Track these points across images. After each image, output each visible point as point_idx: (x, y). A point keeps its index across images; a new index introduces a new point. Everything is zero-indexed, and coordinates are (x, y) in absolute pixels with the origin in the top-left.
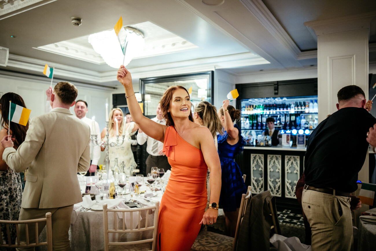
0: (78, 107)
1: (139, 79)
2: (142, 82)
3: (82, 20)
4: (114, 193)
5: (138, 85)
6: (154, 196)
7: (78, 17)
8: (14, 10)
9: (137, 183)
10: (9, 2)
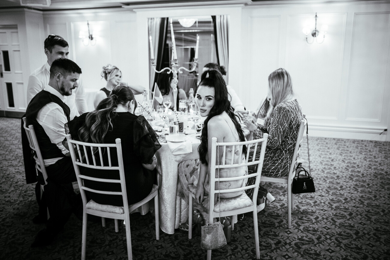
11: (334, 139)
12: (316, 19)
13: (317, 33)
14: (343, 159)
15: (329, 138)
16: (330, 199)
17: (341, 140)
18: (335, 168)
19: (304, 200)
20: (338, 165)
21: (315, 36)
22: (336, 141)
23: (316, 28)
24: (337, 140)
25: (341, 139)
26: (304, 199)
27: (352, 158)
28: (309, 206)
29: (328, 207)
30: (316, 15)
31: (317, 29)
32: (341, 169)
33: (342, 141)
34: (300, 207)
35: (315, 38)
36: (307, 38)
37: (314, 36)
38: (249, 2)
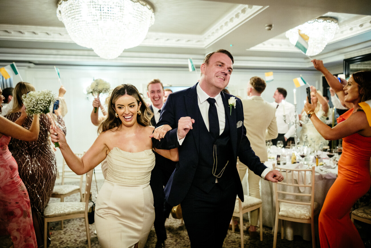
1: (343, 60)
2: (346, 62)
3: (273, 25)
4: (295, 161)
5: (342, 66)
6: (333, 168)
7: (270, 23)
8: (228, 30)
9: (317, 156)
10: (225, 25)
38: (32, 65)
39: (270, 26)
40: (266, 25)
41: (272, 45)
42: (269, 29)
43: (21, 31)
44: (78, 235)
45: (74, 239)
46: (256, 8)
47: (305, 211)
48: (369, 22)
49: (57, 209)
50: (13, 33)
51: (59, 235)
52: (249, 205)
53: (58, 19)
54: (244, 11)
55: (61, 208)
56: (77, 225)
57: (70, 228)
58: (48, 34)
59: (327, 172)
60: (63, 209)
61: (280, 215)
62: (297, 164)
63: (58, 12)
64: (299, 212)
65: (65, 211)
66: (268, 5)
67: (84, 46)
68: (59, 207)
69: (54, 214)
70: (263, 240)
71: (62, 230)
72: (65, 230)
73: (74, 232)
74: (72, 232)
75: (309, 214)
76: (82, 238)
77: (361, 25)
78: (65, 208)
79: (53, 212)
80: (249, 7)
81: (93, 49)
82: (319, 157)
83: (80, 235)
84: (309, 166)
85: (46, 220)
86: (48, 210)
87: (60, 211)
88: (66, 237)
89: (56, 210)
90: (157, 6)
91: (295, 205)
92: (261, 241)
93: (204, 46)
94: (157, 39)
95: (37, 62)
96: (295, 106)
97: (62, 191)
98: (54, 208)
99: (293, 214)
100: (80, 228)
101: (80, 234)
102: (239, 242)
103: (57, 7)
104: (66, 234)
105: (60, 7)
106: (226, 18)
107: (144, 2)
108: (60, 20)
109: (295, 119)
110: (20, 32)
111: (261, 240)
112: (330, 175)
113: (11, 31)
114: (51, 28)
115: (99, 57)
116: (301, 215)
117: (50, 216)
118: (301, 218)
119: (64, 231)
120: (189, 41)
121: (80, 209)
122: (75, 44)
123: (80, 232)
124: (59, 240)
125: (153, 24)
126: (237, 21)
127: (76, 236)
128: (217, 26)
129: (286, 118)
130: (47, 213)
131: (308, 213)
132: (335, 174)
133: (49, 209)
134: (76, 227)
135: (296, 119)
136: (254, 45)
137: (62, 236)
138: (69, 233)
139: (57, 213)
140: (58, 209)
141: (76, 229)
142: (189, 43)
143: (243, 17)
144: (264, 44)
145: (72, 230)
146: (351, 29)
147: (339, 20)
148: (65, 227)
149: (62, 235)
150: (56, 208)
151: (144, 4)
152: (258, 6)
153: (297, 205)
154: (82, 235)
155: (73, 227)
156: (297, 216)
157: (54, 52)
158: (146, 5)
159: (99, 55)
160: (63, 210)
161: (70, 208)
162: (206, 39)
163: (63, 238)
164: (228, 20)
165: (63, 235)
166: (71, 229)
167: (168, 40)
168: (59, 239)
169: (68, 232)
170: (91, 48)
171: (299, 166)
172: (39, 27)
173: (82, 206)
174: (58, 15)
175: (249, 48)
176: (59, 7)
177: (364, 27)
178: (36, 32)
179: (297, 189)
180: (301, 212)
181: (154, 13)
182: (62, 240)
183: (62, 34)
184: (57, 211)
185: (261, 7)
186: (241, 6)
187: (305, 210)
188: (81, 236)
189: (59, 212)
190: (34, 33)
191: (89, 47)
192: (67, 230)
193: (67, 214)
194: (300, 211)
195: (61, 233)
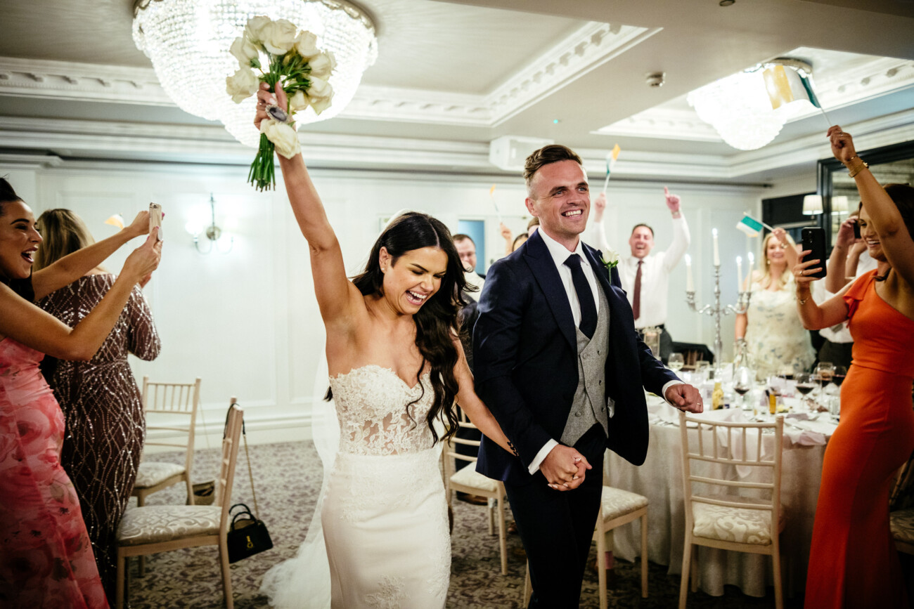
0: (639, 236)
1: (816, 162)
2: (824, 167)
3: (664, 75)
4: (720, 403)
5: (815, 174)
6: (810, 418)
7: (657, 70)
8: (555, 82)
9: (773, 389)
10: (547, 72)
11: (273, 445)
12: (213, 206)
13: (216, 233)
14: (285, 484)
15: (261, 446)
16: (250, 569)
17: (285, 445)
18: (268, 504)
19: (195, 586)
20: (274, 498)
21: (214, 239)
22: (276, 449)
23: (213, 223)
24: (279, 447)
25: (287, 443)
26: (195, 583)
27: (303, 478)
28: (204, 595)
29: (246, 586)
30: (212, 198)
31: (216, 225)
32: (280, 503)
33: (288, 446)
34: (186, 602)
35: (214, 242)
36: (196, 243)
37: (212, 237)
38: (55, 160)
39: (658, 76)
40: (649, 74)
41: (652, 122)
42: (654, 83)
43: (33, 72)
44: (186, 590)
45: (176, 599)
46: (630, 33)
47: (755, 525)
48: (886, 73)
49: (150, 524)
50: (11, 77)
51: (135, 590)
52: (618, 511)
53: (135, 45)
54: (597, 39)
55: (160, 522)
56: (180, 564)
57: (161, 572)
58: (101, 82)
59: (801, 429)
60: (164, 523)
61: (696, 535)
62: (725, 410)
63: (135, 27)
64: (742, 528)
65: (169, 530)
66: (661, 27)
67: (200, 115)
68: (153, 518)
69: (142, 536)
70: (649, 595)
71: (143, 577)
72: (149, 577)
73: (173, 584)
74: (167, 582)
75: (768, 533)
76: (196, 597)
77: (866, 81)
78: (169, 522)
79: (140, 532)
80: (611, 30)
81: (223, 122)
82: (778, 393)
83: (190, 590)
84: (756, 413)
85: (123, 552)
86: (127, 525)
87: (158, 529)
88: (154, 597)
89: (148, 527)
90: (384, 19)
91: (730, 511)
92: (644, 598)
93: (489, 122)
94: (375, 102)
95: (69, 154)
96: (716, 270)
97: (144, 479)
98: (140, 521)
99: (727, 531)
100: (188, 572)
101: (189, 587)
102: (591, 601)
103: (135, 16)
104: (155, 588)
105: (142, 17)
106: (551, 55)
107: (356, 10)
108: (139, 47)
109: (716, 301)
110: (31, 76)
111: (645, 595)
112: (811, 435)
113: (7, 74)
114: (110, 68)
115: (239, 142)
116: (747, 535)
117: (131, 542)
118: (749, 542)
119: (148, 581)
120: (452, 108)
121: (208, 524)
122: (177, 110)
123: (190, 583)
124: (137, 603)
125: (372, 64)
126: (577, 64)
127: (179, 592)
128: (527, 72)
129: (696, 300)
130: (123, 533)
131: (765, 530)
132: (820, 434)
133: (130, 524)
134: (178, 569)
135: (719, 301)
136: (609, 122)
137: (144, 594)
138: (162, 585)
139: (149, 533)
140: (152, 522)
141: (177, 574)
142: (453, 112)
143: (594, 53)
144: (632, 121)
145: (168, 578)
146: (842, 89)
147: (814, 66)
148: (148, 571)
149: (143, 590)
150: (148, 520)
151: (356, 14)
152: (635, 28)
153: (735, 511)
154: (195, 590)
155: (169, 569)
156: (739, 538)
157: (114, 128)
158: (359, 17)
159: (237, 139)
160: (163, 525)
161: (182, 520)
162: (495, 103)
163: (146, 599)
164: (556, 60)
165: (147, 592)
166: (165, 576)
167: (402, 104)
168: (137, 601)
169: (158, 581)
170: (219, 121)
171: (732, 415)
172: (78, 64)
173: (212, 517)
174: (136, 36)
175: (596, 129)
176: (139, 17)
177: (871, 84)
178: (71, 78)
179: (730, 470)
180: (747, 527)
181: (376, 39)
182: (145, 605)
183: (137, 83)
184: (150, 529)
185: (642, 30)
186: (591, 27)
187: (756, 521)
188: (193, 593)
189: (155, 532)
190: (67, 79)
191: (210, 117)
192: (155, 577)
193: (174, 535)
194: (746, 524)
195: (140, 584)
